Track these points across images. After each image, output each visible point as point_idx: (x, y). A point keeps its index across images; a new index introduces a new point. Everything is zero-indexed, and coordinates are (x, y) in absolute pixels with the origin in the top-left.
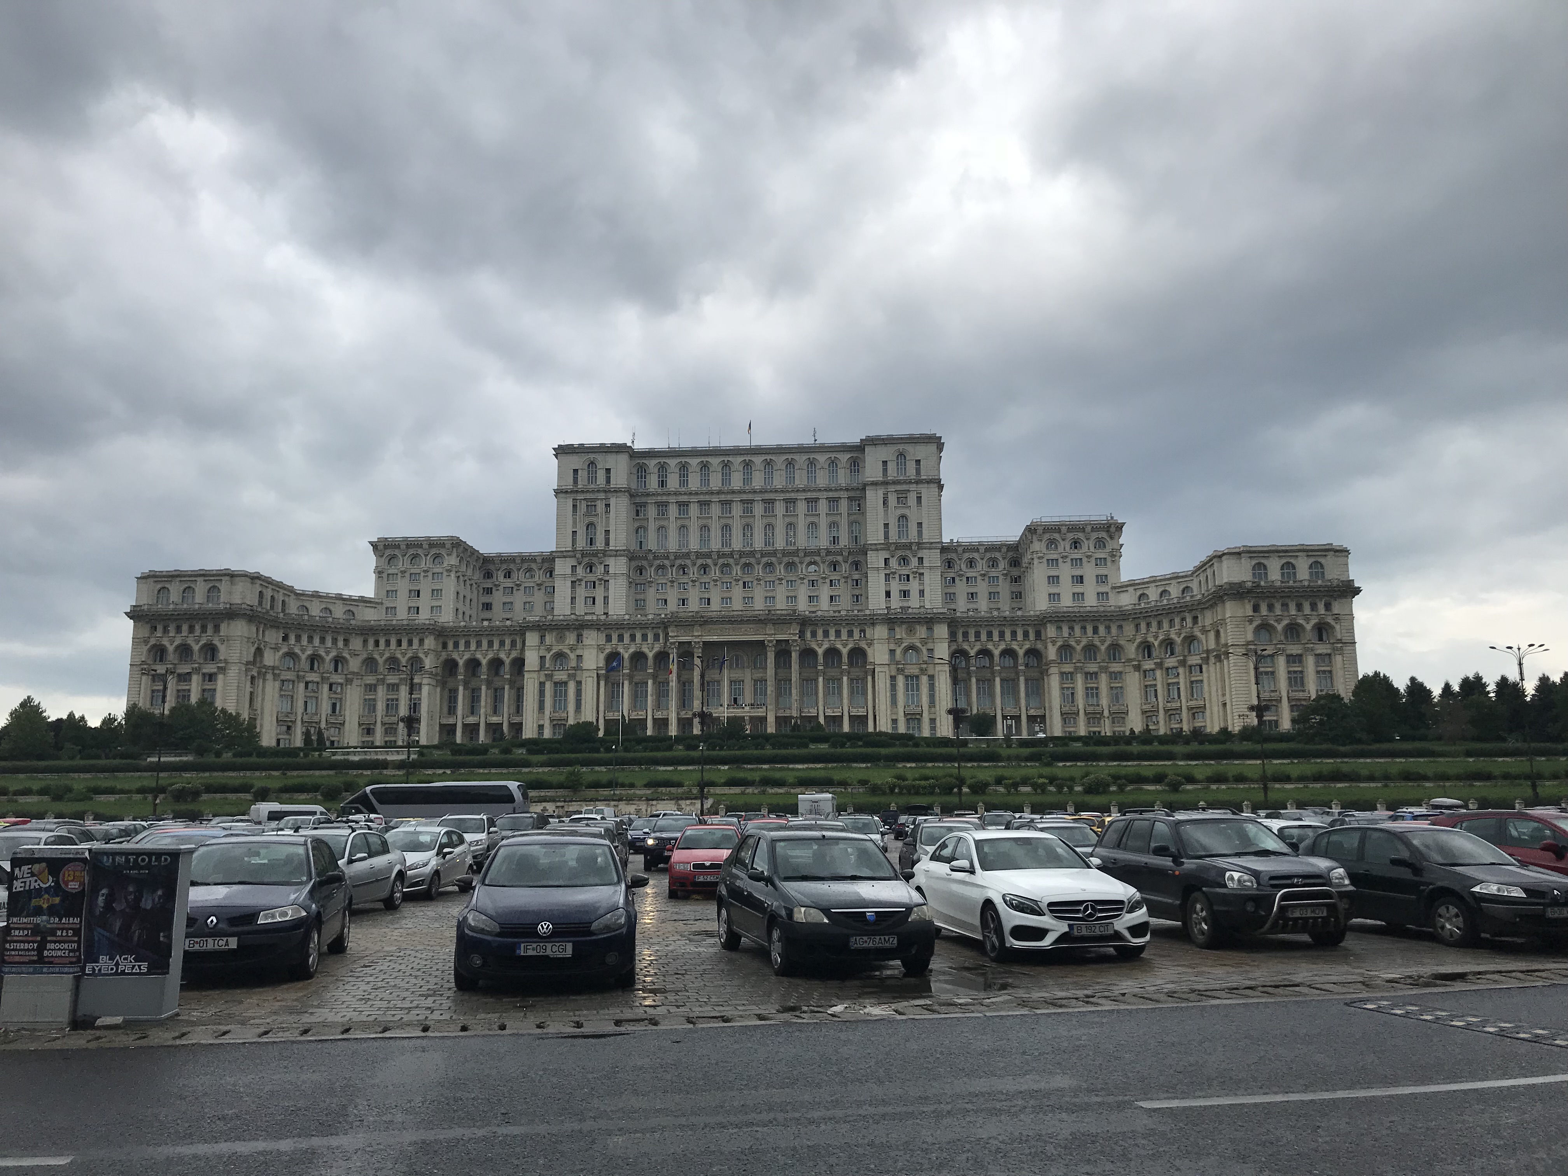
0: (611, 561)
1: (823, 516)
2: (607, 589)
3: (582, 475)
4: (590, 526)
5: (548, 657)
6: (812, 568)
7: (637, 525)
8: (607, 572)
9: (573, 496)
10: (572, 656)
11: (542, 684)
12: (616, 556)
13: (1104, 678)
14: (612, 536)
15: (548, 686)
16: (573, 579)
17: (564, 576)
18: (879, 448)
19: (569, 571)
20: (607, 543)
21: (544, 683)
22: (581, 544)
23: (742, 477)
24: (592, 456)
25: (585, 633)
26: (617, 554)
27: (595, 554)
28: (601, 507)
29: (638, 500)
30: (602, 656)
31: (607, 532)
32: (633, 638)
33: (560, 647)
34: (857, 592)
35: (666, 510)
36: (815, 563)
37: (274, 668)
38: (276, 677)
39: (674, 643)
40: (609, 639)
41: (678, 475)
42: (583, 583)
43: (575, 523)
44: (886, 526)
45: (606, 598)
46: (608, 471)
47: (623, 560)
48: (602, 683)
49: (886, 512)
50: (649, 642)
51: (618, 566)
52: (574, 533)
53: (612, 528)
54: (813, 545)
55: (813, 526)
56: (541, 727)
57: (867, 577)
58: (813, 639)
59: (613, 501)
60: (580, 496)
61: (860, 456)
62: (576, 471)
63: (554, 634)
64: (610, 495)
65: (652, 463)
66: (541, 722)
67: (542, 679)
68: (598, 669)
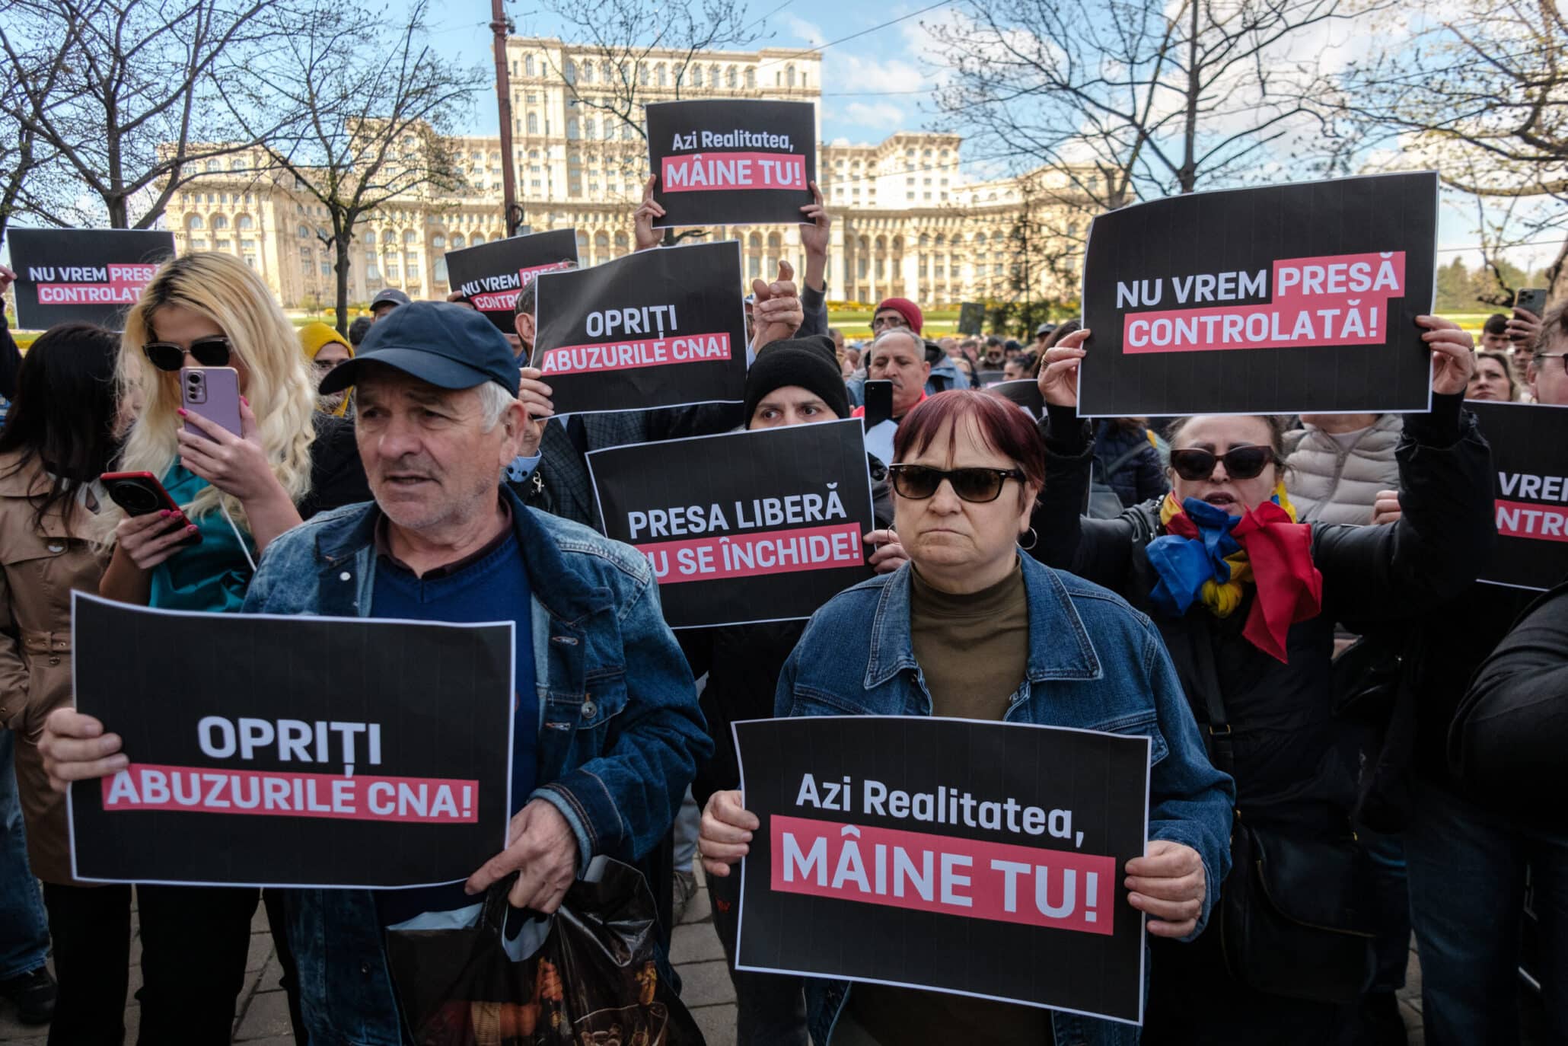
0: (552, 149)
2: (550, 173)
3: (522, 67)
4: (532, 115)
7: (568, 116)
8: (549, 159)
9: (515, 86)
12: (556, 144)
13: (947, 259)
14: (551, 126)
16: (521, 164)
18: (774, 60)
20: (547, 132)
24: (529, 49)
25: (558, 212)
26: (558, 142)
28: (539, 97)
29: (568, 94)
31: (547, 122)
32: (596, 218)
33: (538, 225)
35: (593, 104)
37: (294, 236)
38: (296, 244)
40: (576, 218)
41: (603, 72)
42: (530, 167)
43: (518, 111)
45: (550, 182)
46: (544, 64)
47: (562, 148)
50: (610, 222)
51: (559, 152)
52: (518, 120)
53: (550, 118)
59: (550, 95)
60: (521, 87)
61: (755, 65)
62: (515, 63)
63: (531, 212)
64: (546, 87)
65: (580, 60)
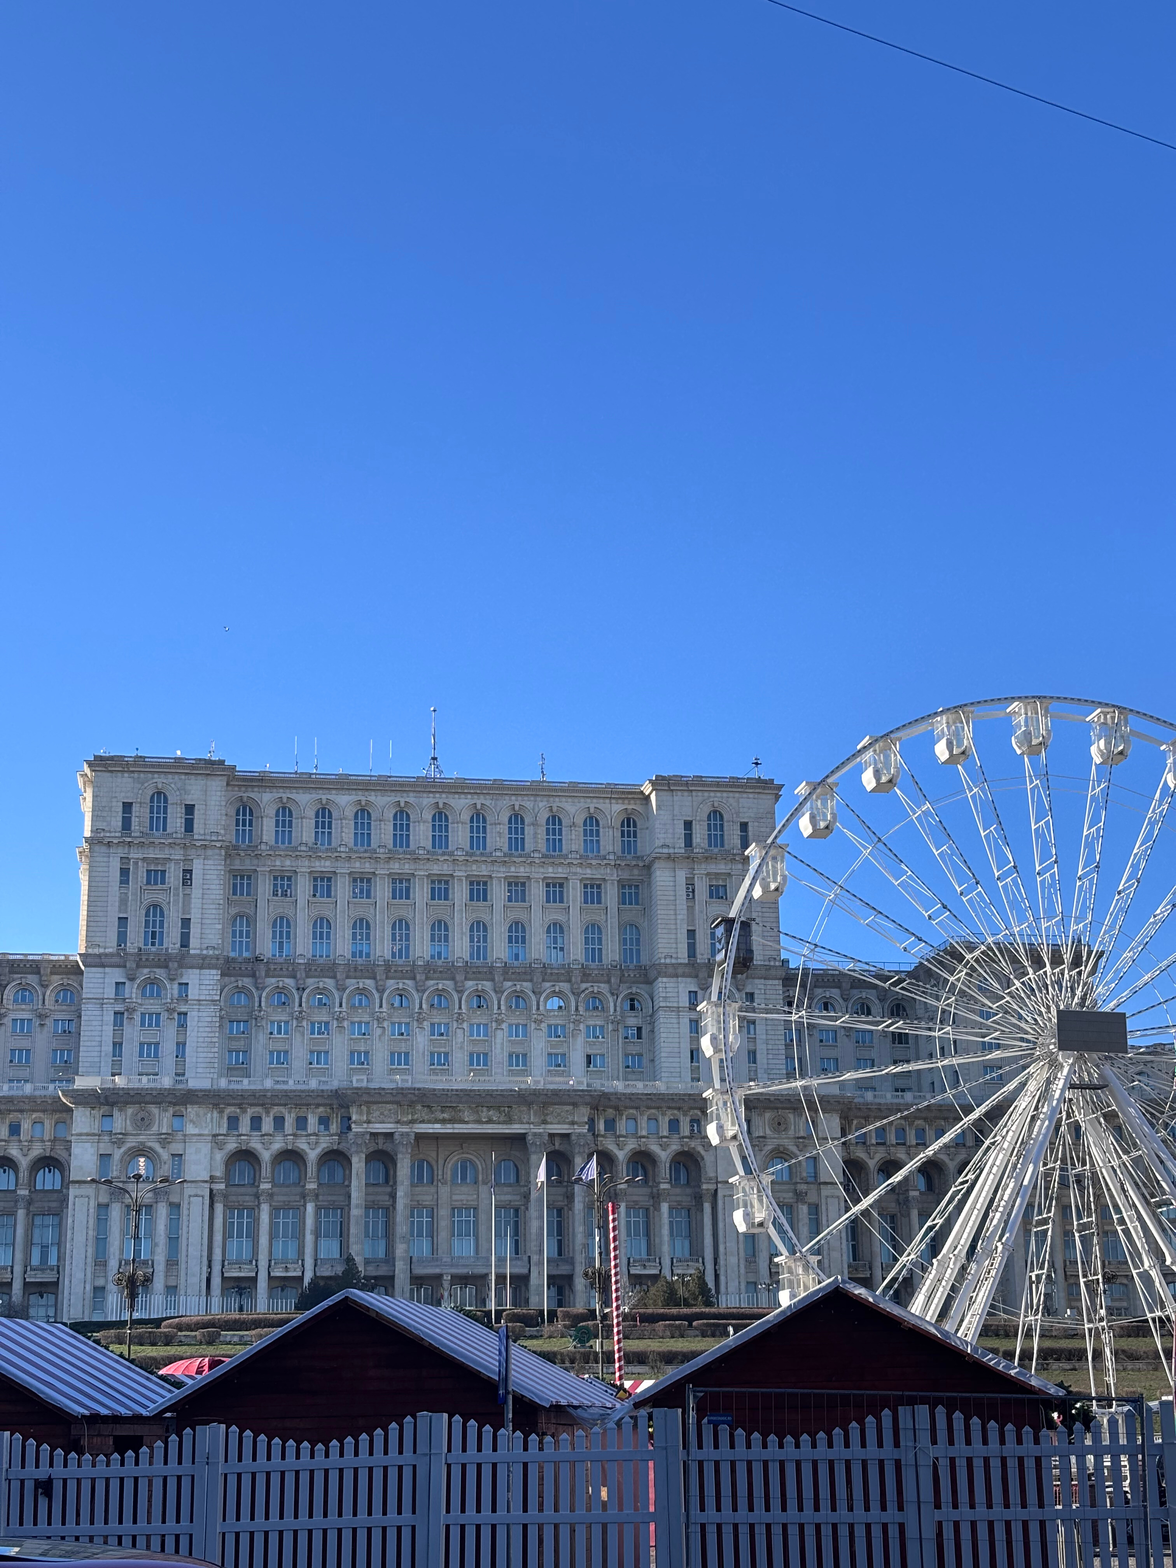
0: (192, 977)
1: (574, 912)
2: (183, 1026)
3: (140, 816)
4: (155, 910)
5: (118, 1154)
6: (554, 1003)
7: (233, 911)
8: (183, 997)
9: (121, 852)
10: (165, 1155)
11: (103, 1208)
12: (201, 968)
14: (195, 930)
15: (116, 1212)
16: (119, 1008)
17: (101, 1002)
18: (678, 796)
19: (110, 992)
20: (185, 942)
21: (107, 1206)
22: (135, 939)
23: (431, 834)
24: (160, 781)
25: (192, 1111)
27: (164, 962)
28: (174, 876)
29: (237, 864)
30: (220, 1157)
31: (186, 923)
32: (279, 1122)
33: (142, 1138)
34: (633, 1049)
35: (289, 886)
36: (559, 994)
39: (363, 1134)
40: (233, 1122)
41: (313, 822)
42: (137, 1017)
43: (123, 902)
44: (691, 934)
45: (181, 1046)
46: (190, 809)
47: (213, 975)
48: (219, 1208)
49: (691, 909)
50: (310, 1130)
51: (204, 986)
52: (123, 921)
53: (195, 916)
54: (555, 959)
55: (556, 929)
56: (99, 1291)
57: (652, 1023)
58: (609, 1134)
59: (197, 867)
60: (135, 854)
61: (638, 808)
62: (127, 807)
63: (130, 1111)
64: (192, 853)
65: (267, 800)
66: (100, 1282)
67: (104, 1199)
68: (212, 1179)
